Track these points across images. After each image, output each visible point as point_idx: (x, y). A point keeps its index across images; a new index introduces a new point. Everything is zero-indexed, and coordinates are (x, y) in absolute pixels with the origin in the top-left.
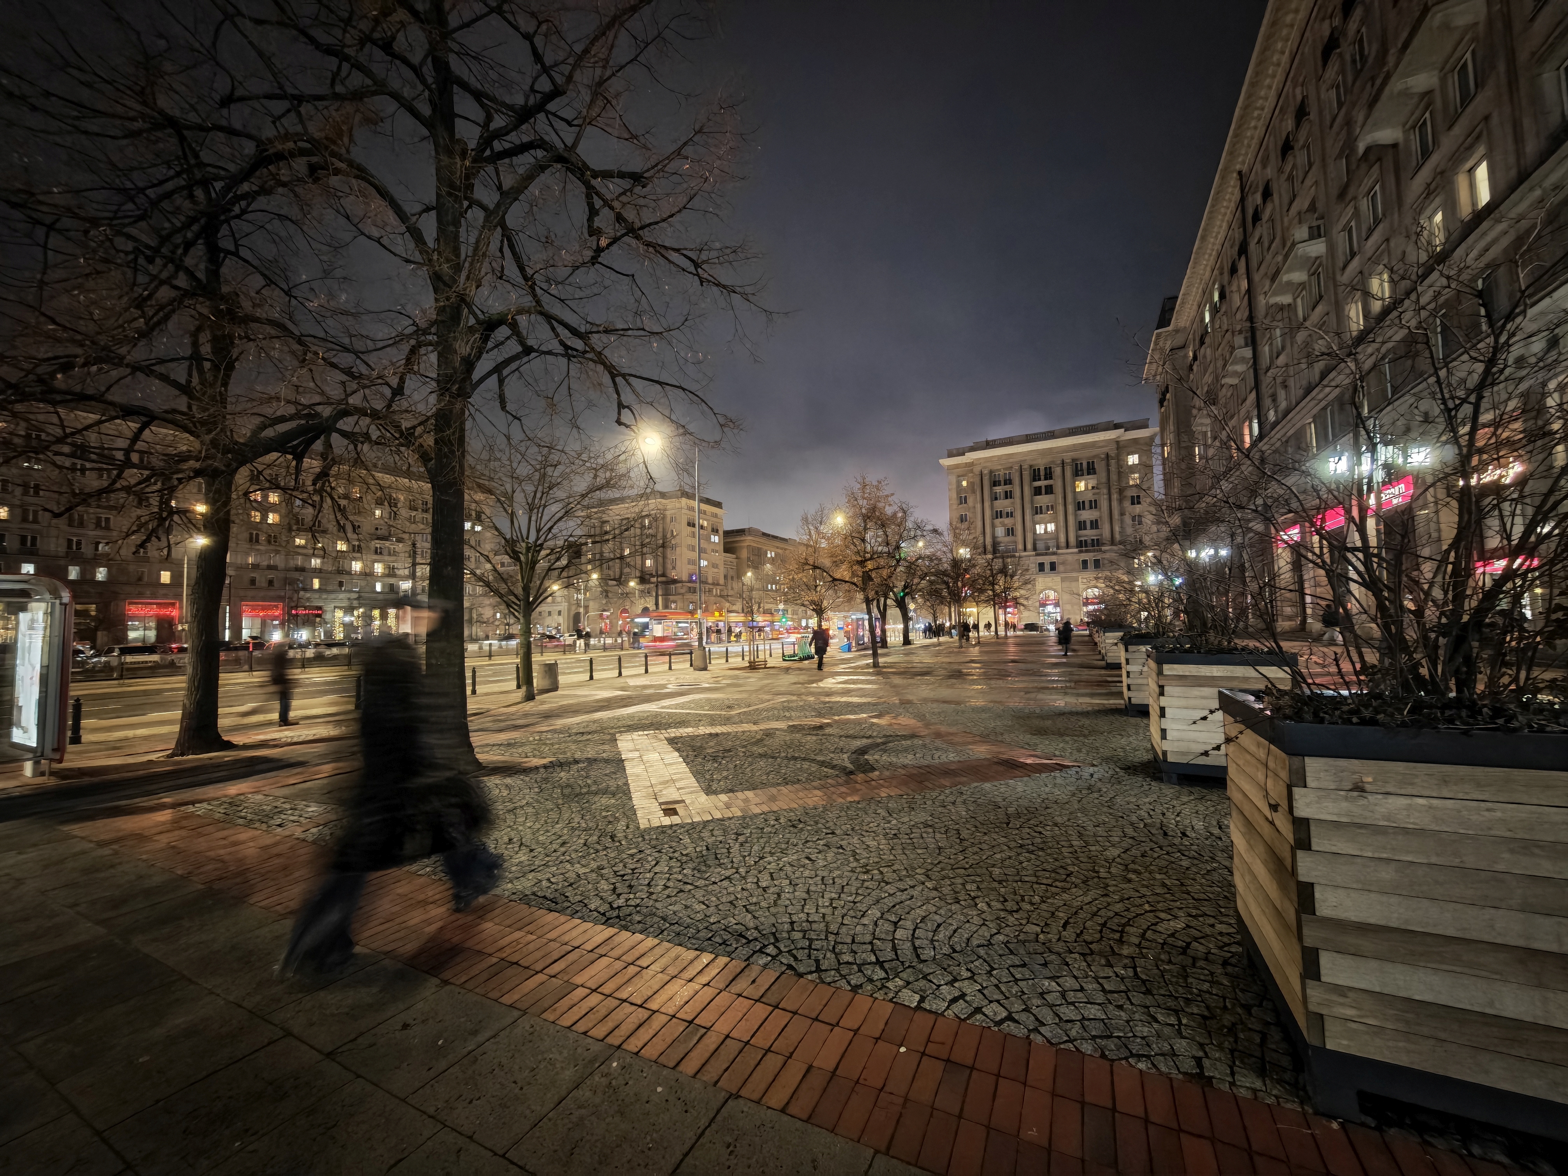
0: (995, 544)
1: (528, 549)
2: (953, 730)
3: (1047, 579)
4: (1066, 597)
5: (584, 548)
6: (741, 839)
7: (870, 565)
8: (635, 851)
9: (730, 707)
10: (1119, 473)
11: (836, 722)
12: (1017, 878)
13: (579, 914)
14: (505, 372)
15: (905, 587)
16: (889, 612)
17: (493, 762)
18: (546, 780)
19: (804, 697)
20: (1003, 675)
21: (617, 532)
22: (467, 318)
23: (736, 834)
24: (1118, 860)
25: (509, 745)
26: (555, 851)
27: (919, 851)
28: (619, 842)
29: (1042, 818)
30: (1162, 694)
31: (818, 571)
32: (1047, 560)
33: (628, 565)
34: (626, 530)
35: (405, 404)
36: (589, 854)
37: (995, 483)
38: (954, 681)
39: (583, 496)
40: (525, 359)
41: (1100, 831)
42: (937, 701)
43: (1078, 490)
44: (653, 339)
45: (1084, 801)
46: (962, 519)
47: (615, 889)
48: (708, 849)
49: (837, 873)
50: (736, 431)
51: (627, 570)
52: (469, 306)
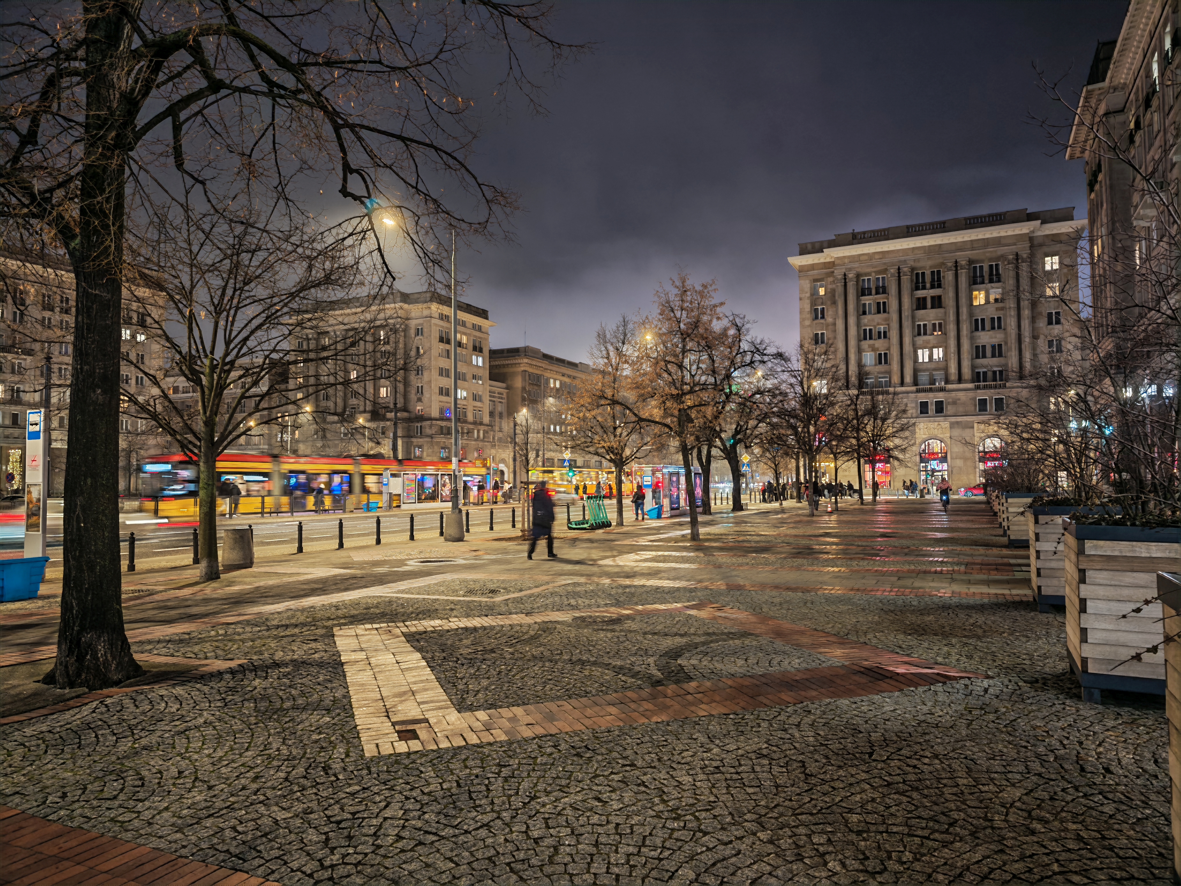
0: (862, 375)
1: (213, 368)
2: (800, 626)
3: (932, 425)
4: (957, 449)
5: (292, 368)
6: (505, 772)
7: (689, 401)
8: (357, 788)
9: (493, 591)
10: (1032, 279)
11: (640, 613)
12: (882, 828)
13: (276, 875)
14: (183, 115)
15: (737, 432)
16: (714, 465)
17: (159, 665)
18: (233, 690)
19: (596, 579)
20: (869, 553)
21: (340, 347)
22: (130, 38)
23: (499, 765)
24: (1018, 804)
25: (181, 641)
26: (244, 788)
27: (750, 790)
28: (335, 775)
29: (917, 748)
30: (1082, 580)
31: (618, 408)
32: (932, 398)
33: (356, 394)
34: (353, 344)
35: (38, 157)
36: (292, 792)
37: (863, 292)
38: (800, 561)
39: (292, 296)
40: (212, 98)
41: (997, 765)
42: (777, 587)
43: (976, 303)
44: (393, 77)
45: (975, 725)
46: (817, 340)
47: (328, 839)
48: (459, 785)
49: (635, 820)
50: (508, 210)
51: (353, 401)
52: (133, 21)
